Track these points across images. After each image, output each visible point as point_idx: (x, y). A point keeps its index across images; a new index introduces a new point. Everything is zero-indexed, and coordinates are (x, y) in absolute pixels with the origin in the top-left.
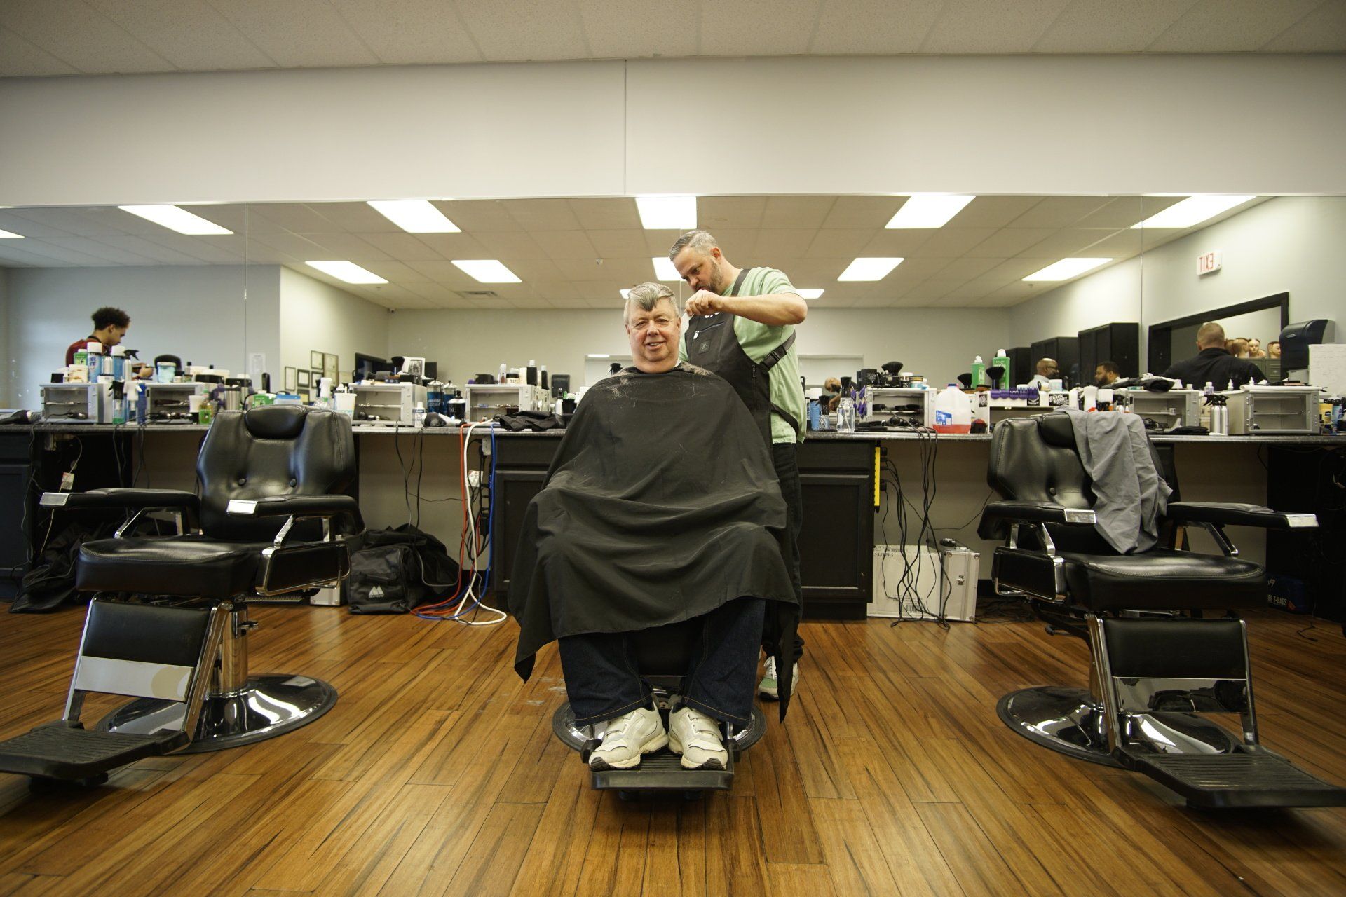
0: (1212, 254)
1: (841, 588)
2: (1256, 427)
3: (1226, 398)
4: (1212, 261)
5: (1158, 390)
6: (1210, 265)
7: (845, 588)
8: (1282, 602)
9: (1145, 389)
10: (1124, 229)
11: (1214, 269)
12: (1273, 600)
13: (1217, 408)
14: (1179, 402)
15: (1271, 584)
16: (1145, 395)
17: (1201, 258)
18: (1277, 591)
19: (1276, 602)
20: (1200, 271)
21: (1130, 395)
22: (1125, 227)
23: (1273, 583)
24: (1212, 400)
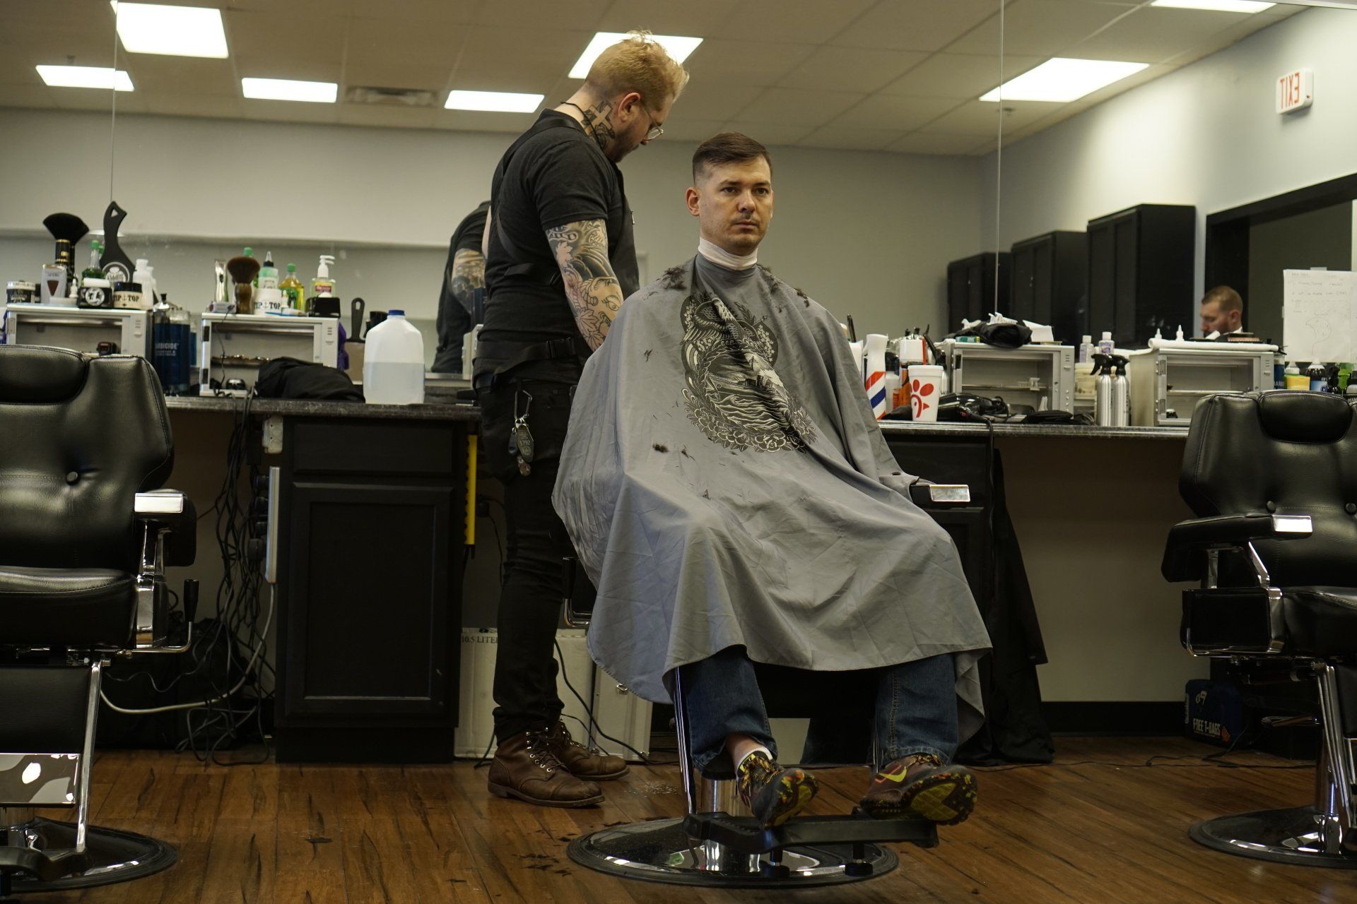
0: (1297, 75)
1: (399, 698)
2: (1169, 415)
3: (1126, 361)
4: (1297, 88)
5: (1004, 345)
6: (1294, 98)
7: (407, 698)
8: (1214, 729)
9: (981, 341)
10: (1138, 7)
11: (1300, 104)
12: (1204, 728)
13: (1106, 379)
14: (1043, 366)
15: (1202, 699)
16: (983, 353)
17: (1282, 81)
18: (1208, 712)
19: (1208, 731)
20: (1282, 107)
21: (956, 352)
22: (1140, 3)
23: (1204, 698)
24: (1104, 364)
